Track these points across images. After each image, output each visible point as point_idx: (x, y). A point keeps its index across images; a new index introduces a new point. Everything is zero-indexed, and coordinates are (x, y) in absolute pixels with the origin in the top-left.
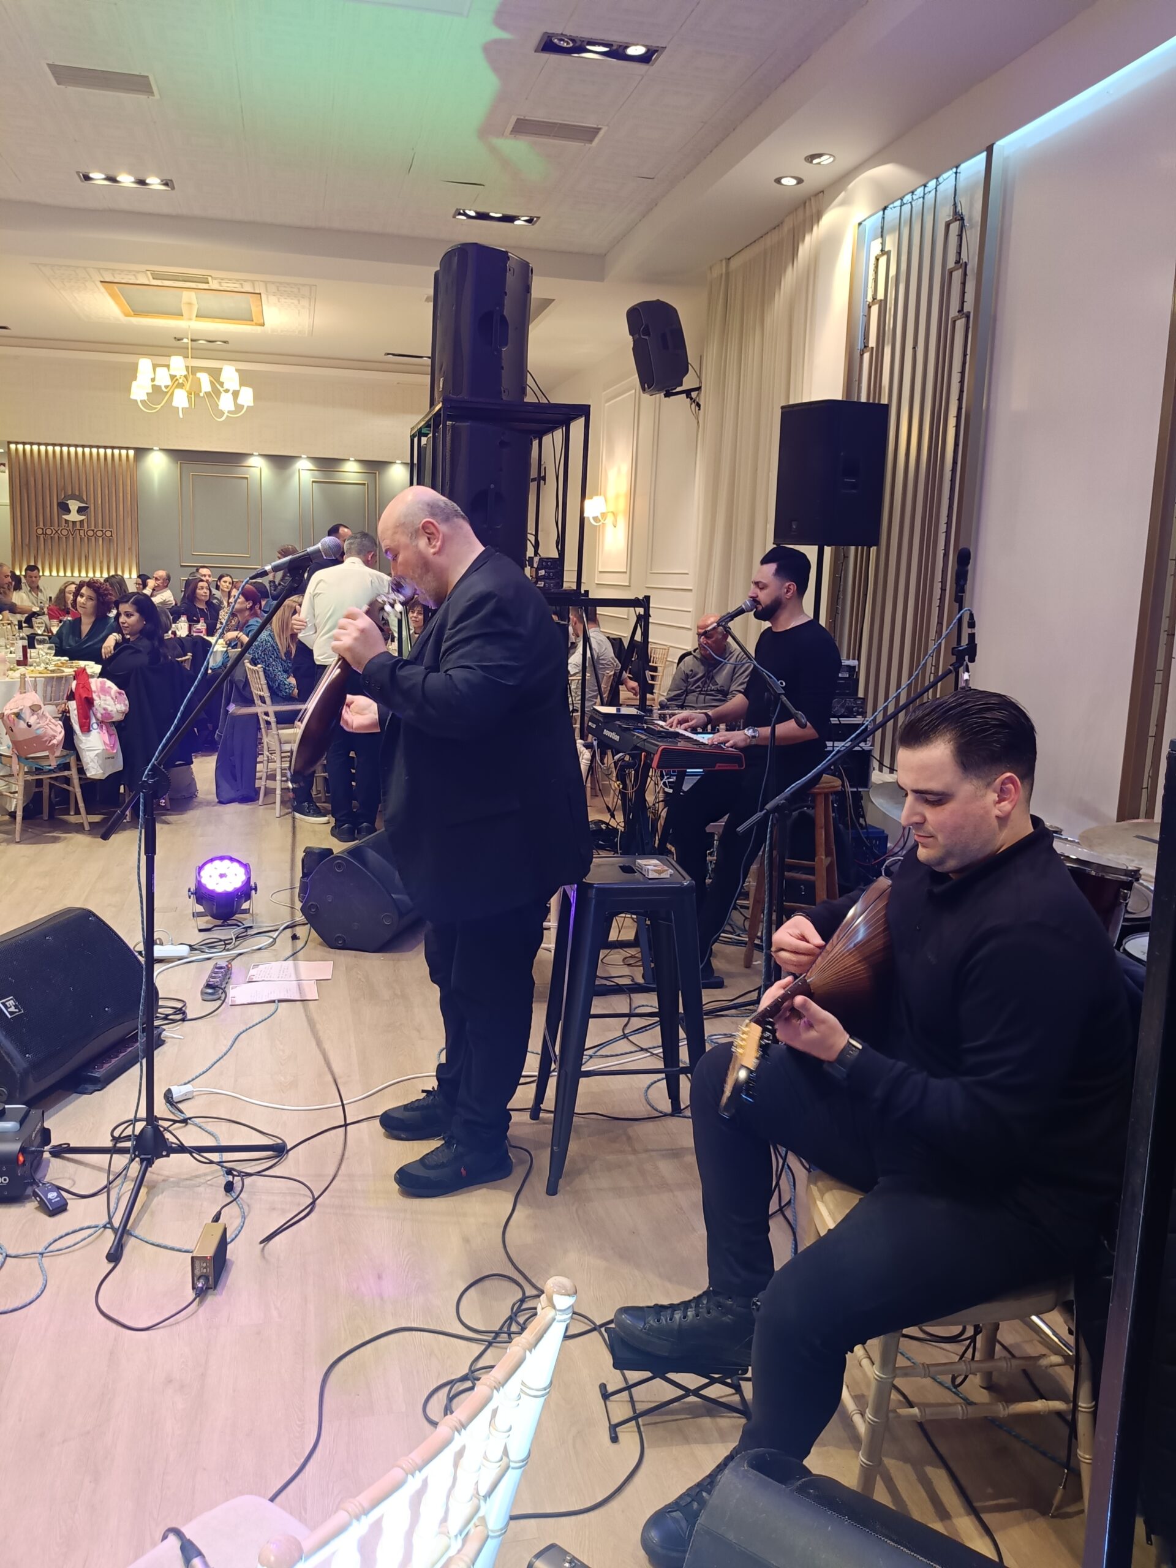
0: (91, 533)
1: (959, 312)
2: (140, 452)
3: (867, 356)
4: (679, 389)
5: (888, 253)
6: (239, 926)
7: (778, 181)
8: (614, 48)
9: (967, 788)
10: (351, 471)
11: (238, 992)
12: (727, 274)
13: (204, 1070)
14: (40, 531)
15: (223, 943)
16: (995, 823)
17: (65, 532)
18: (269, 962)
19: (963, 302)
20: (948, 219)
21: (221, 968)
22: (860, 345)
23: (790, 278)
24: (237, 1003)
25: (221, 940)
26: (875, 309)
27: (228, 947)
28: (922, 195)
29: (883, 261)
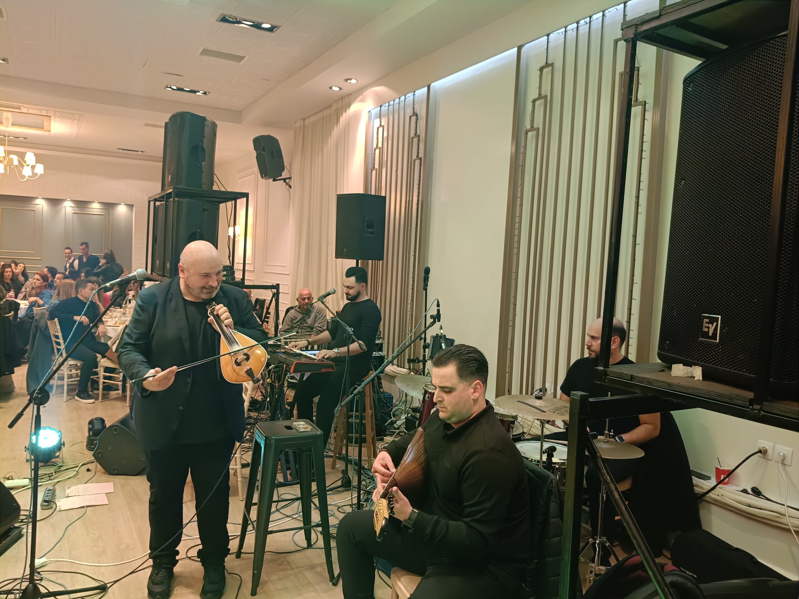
1: (417, 157)
3: (374, 172)
4: (280, 178)
5: (383, 127)
6: (55, 466)
7: (331, 88)
8: (255, 24)
9: (461, 386)
10: (96, 207)
11: (62, 503)
12: (304, 126)
13: (51, 548)
15: (48, 476)
16: (472, 401)
18: (76, 484)
19: (418, 153)
20: (410, 115)
21: (50, 490)
22: (370, 167)
23: (336, 132)
24: (62, 509)
25: (46, 474)
26: (377, 151)
27: (51, 478)
28: (398, 102)
29: (381, 129)
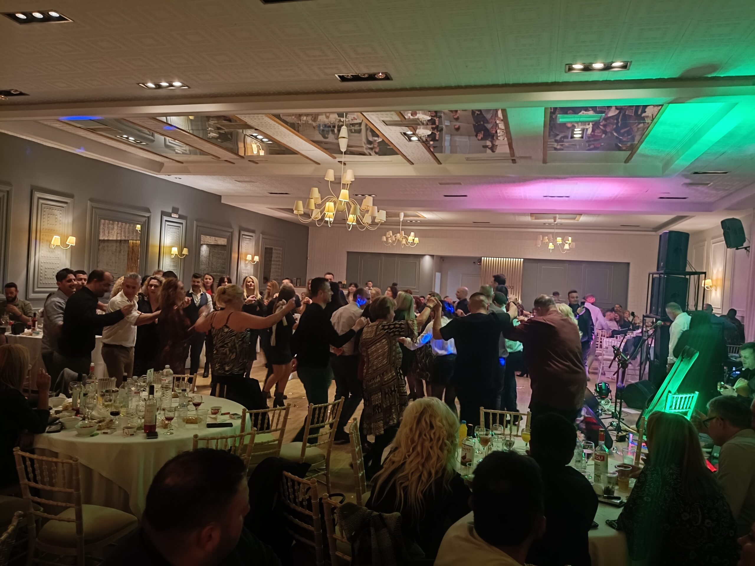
2: (526, 259)
4: (741, 247)
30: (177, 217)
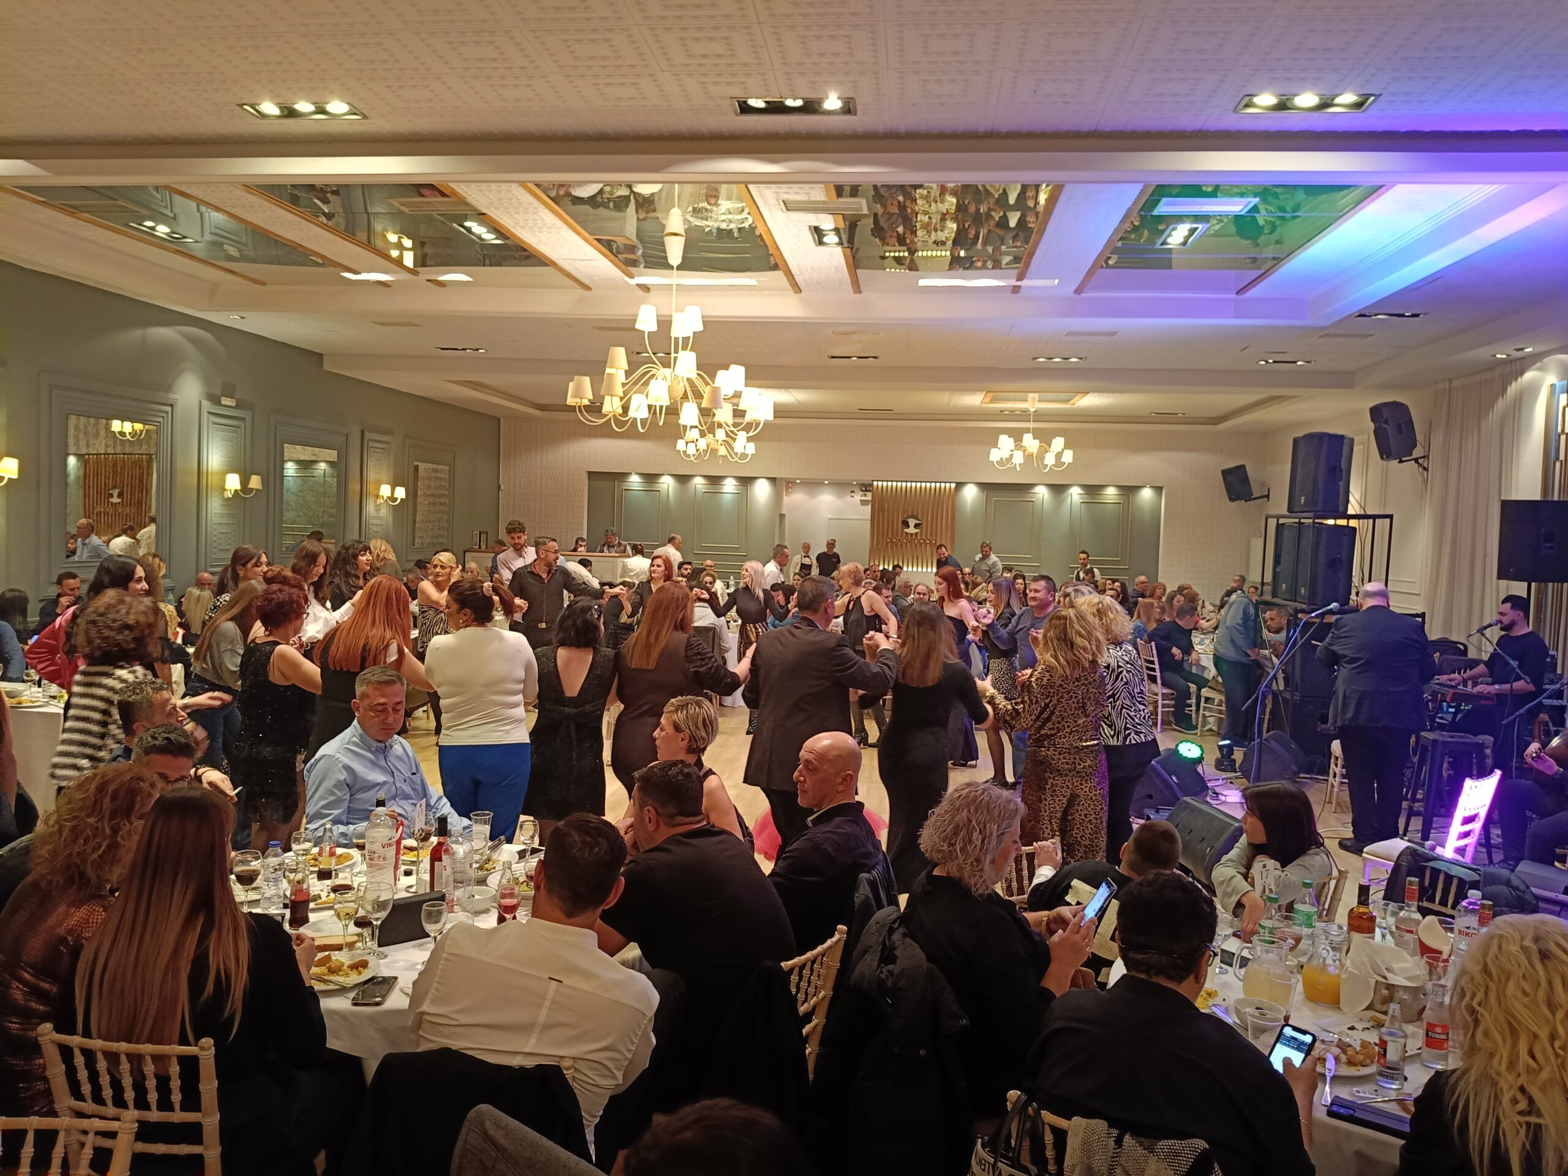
0: (922, 541)
2: (960, 485)
3: (1558, 464)
4: (1408, 458)
7: (1494, 356)
10: (1111, 493)
12: (1450, 390)
14: (889, 540)
17: (905, 541)
22: (1553, 456)
26: (1563, 438)
30: (234, 404)
